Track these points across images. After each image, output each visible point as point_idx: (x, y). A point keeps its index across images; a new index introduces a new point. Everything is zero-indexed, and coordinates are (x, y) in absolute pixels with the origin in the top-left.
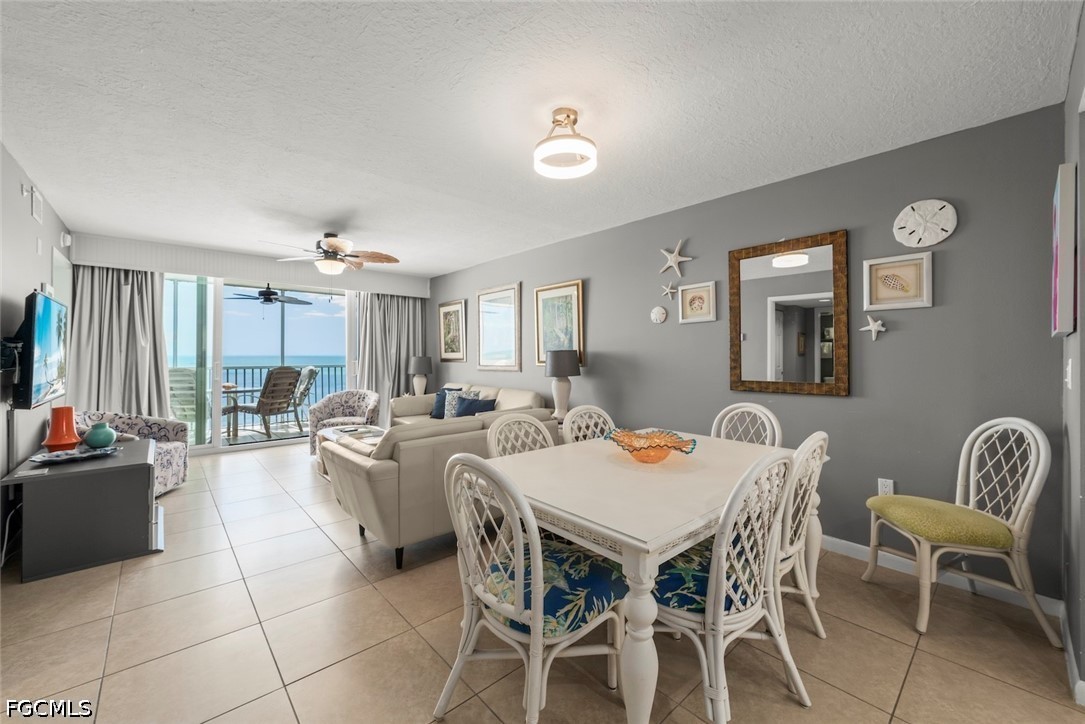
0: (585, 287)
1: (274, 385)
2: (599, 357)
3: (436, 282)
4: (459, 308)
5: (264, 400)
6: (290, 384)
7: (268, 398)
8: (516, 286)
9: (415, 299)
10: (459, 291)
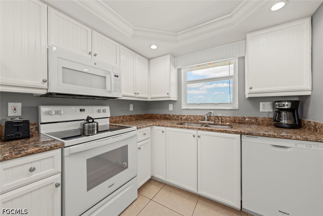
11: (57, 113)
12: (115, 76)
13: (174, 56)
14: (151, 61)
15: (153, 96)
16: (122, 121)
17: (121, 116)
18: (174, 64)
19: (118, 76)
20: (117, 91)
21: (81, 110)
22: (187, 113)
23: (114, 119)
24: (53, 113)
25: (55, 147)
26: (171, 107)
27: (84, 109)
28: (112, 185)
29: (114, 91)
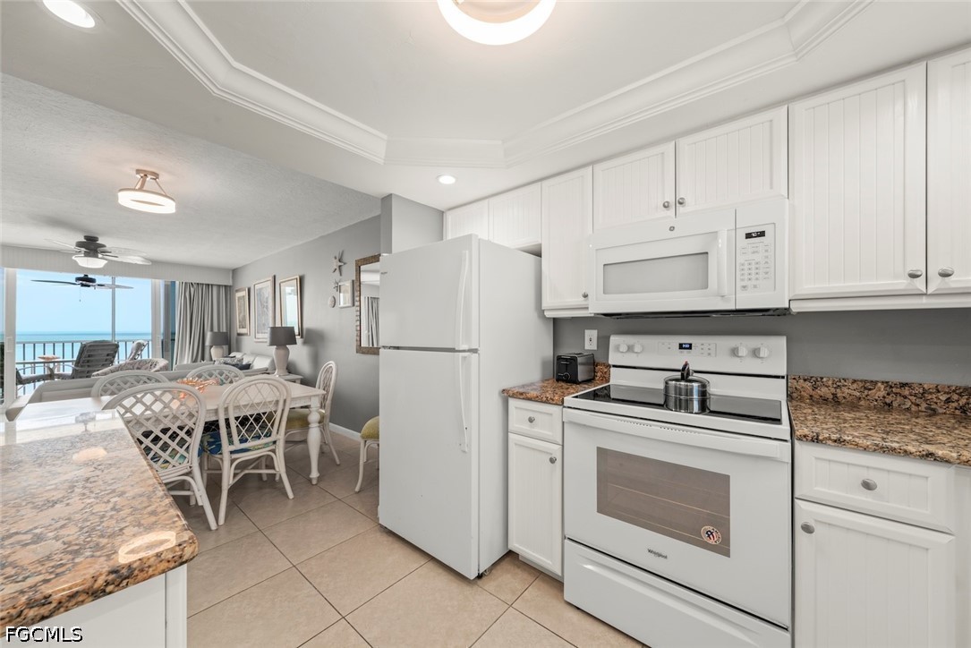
0: (301, 280)
1: (89, 356)
2: (309, 331)
3: (234, 272)
4: (244, 293)
5: (77, 368)
6: (108, 355)
7: (82, 366)
8: (271, 278)
9: (219, 286)
10: (246, 281)
11: (630, 349)
12: (749, 236)
16: (889, 405)
17: (875, 383)
19: (762, 234)
20: (755, 286)
21: (681, 346)
23: (824, 390)
24: (623, 348)
25: (551, 401)
27: (691, 345)
28: (660, 555)
29: (744, 287)
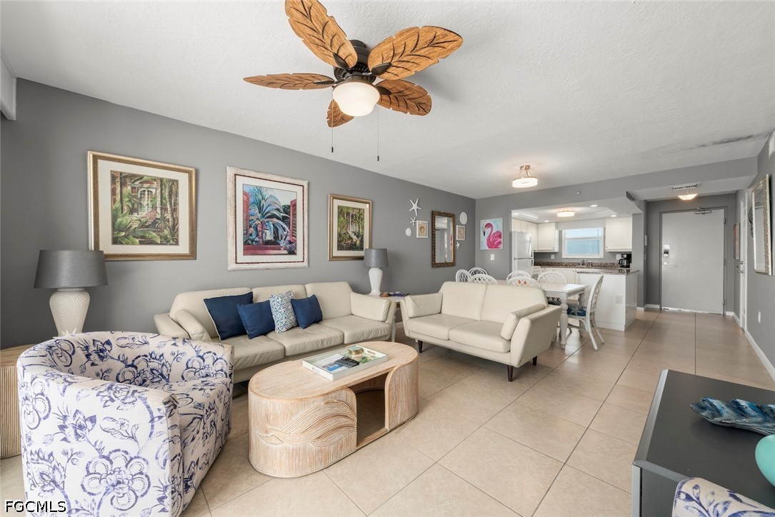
8: (305, 184)
13: (557, 223)
14: (540, 225)
15: (540, 249)
18: (557, 227)
22: (566, 261)
26: (553, 257)
